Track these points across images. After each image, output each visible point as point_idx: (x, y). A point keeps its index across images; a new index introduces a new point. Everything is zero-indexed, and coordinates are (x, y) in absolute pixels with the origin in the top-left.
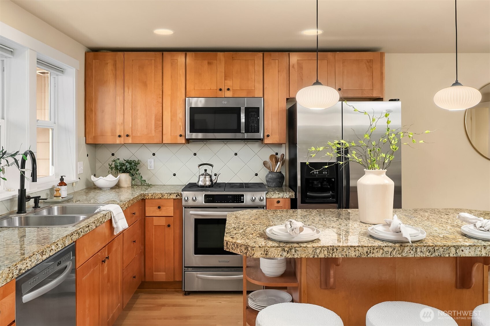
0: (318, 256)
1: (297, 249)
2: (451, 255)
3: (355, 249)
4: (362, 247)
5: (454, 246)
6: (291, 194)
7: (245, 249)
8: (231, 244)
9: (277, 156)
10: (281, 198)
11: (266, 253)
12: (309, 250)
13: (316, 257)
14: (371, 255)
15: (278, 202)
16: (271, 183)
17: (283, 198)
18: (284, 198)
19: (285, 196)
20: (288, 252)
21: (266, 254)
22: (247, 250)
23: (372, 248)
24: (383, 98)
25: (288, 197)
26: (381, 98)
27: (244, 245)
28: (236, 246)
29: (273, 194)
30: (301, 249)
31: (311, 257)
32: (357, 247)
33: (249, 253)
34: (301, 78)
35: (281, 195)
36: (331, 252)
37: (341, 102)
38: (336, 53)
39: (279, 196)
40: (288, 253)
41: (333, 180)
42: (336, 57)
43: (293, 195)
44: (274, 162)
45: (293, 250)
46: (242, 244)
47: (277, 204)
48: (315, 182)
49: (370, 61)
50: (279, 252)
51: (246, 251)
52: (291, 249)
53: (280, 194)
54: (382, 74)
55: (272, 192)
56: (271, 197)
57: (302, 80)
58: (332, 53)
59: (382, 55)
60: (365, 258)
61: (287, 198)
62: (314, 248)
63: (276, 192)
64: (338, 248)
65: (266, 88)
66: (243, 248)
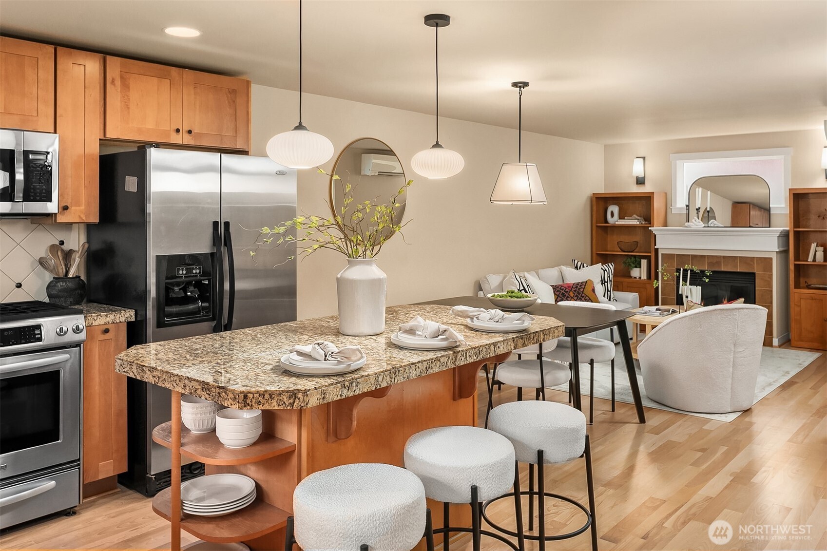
0: (380, 386)
1: (358, 380)
2: (491, 355)
3: (416, 366)
4: (422, 362)
5: (493, 343)
6: (127, 315)
7: (290, 397)
8: (258, 395)
9: (62, 246)
10: (110, 323)
11: (323, 396)
12: (371, 380)
13: (378, 387)
14: (430, 371)
15: (107, 331)
16: (63, 299)
17: (114, 323)
18: (117, 323)
19: (118, 319)
20: (348, 387)
21: (323, 398)
22: (295, 399)
23: (430, 361)
24: (248, 151)
25: (123, 319)
26: (245, 151)
27: (288, 392)
28: (267, 396)
29: (95, 318)
30: (363, 379)
31: (374, 388)
32: (417, 363)
33: (300, 402)
34: (127, 105)
35: (111, 318)
36: (394, 377)
37: (219, 154)
38: (183, 69)
39: (107, 320)
40: (348, 390)
41: (207, 283)
42: (184, 76)
43: (131, 316)
44: (61, 258)
45: (354, 384)
46: (282, 391)
47: (103, 336)
48: (176, 288)
49: (233, 92)
50: (338, 390)
51: (291, 401)
52: (351, 383)
53: (108, 315)
54: (248, 113)
55: (93, 315)
56: (92, 324)
57: (129, 108)
58: (178, 68)
59: (248, 83)
60: (425, 376)
61: (120, 322)
62: (377, 375)
63: (102, 314)
64: (400, 369)
65: (61, 116)
66: (285, 398)
